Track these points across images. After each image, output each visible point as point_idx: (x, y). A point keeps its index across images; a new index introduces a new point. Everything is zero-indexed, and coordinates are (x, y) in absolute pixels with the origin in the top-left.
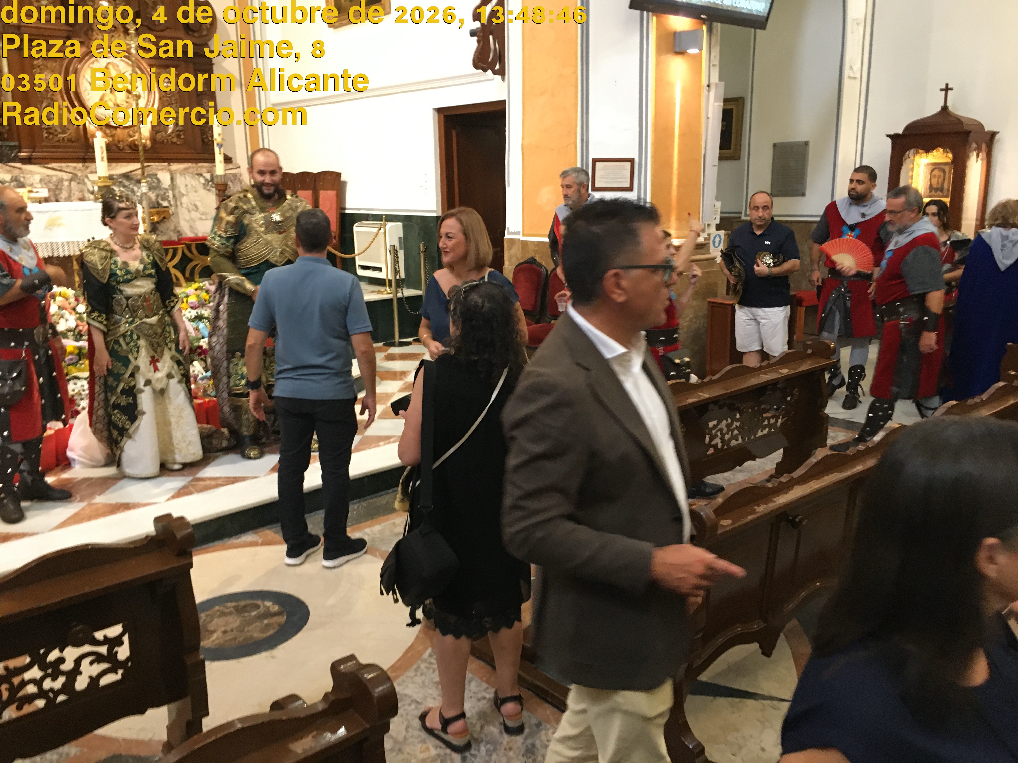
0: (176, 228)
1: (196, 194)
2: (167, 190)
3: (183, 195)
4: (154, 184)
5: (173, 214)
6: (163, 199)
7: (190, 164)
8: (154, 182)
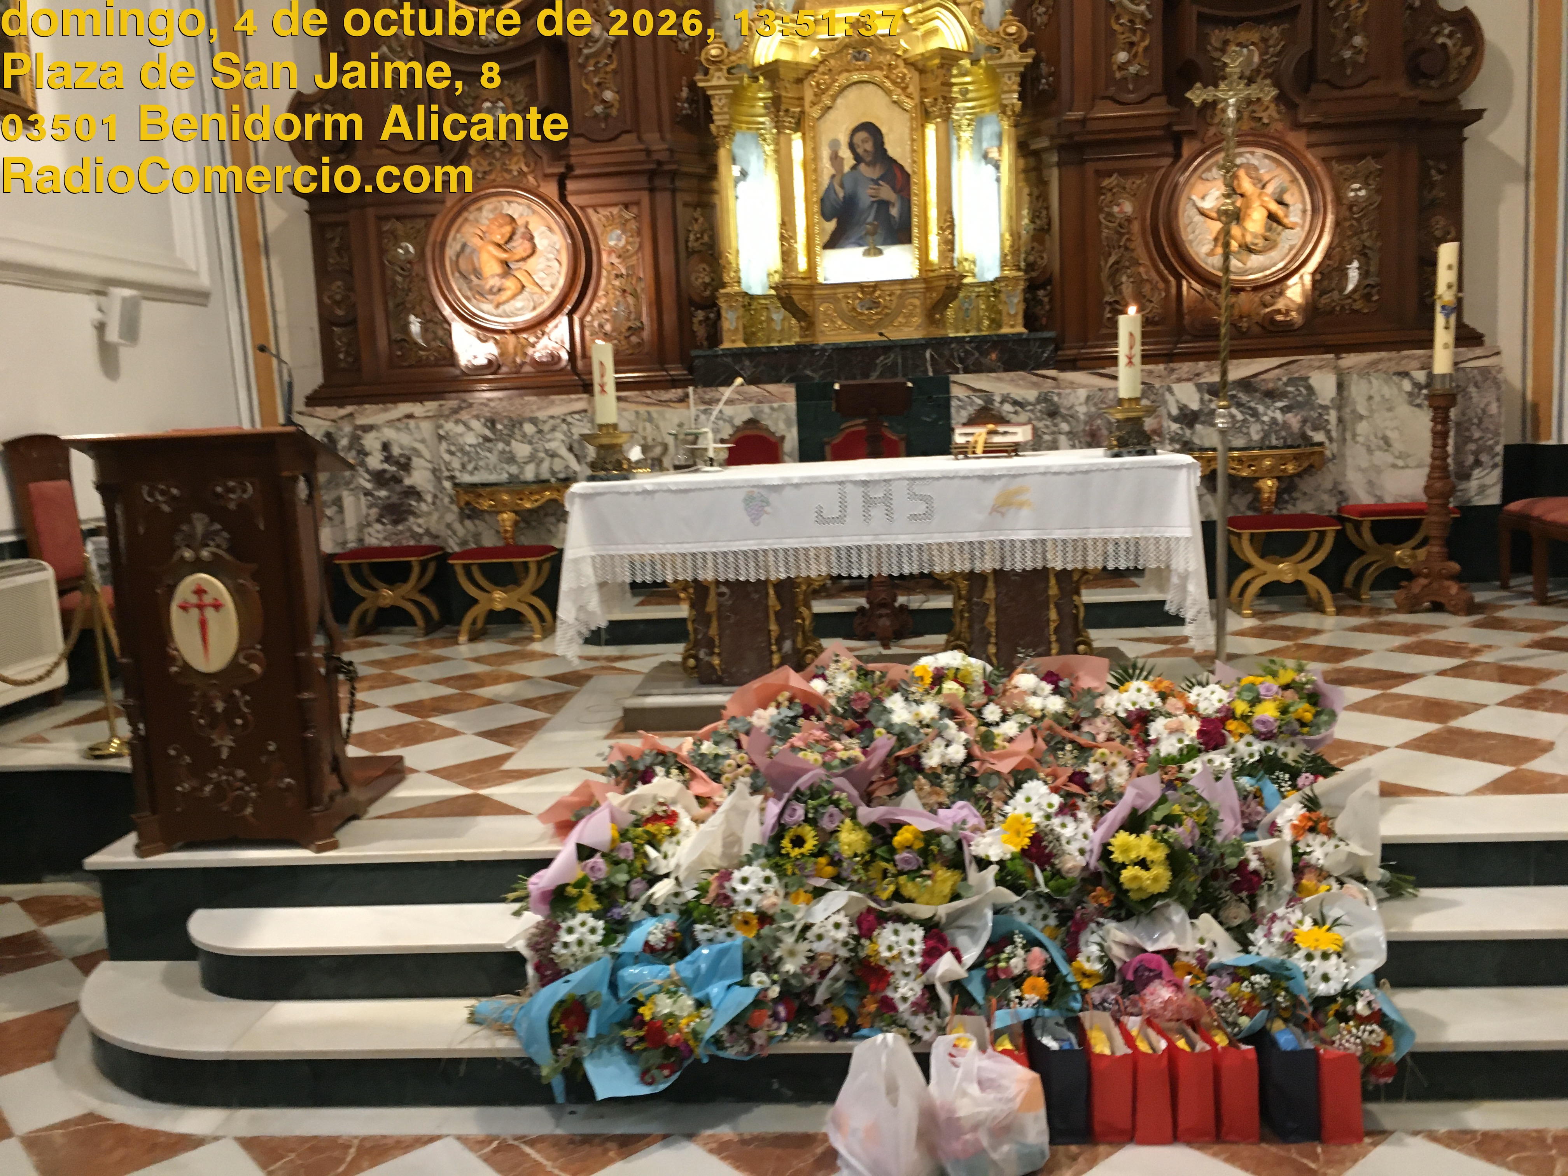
0: (1336, 484)
1: (1389, 414)
2: (1325, 408)
3: (1361, 417)
4: (1300, 399)
5: (1334, 457)
6: (1315, 429)
7: (1383, 354)
8: (1300, 395)
